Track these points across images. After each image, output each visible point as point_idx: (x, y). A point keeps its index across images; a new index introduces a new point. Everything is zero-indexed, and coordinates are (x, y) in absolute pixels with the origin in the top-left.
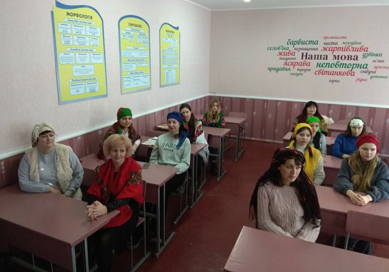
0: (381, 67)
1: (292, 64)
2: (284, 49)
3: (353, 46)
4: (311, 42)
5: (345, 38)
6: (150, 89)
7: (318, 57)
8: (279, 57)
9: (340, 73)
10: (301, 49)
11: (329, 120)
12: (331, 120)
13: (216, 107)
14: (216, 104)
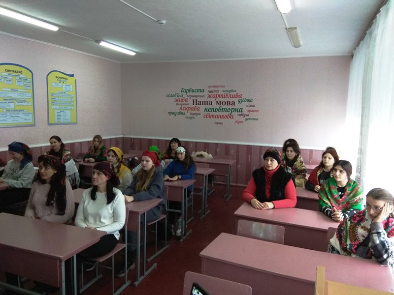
0: (252, 111)
1: (186, 109)
2: (179, 96)
4: (199, 90)
5: (224, 87)
6: (34, 125)
7: (205, 103)
8: (176, 102)
9: (222, 117)
10: (192, 96)
11: (208, 156)
12: (210, 155)
13: (96, 142)
14: (97, 139)
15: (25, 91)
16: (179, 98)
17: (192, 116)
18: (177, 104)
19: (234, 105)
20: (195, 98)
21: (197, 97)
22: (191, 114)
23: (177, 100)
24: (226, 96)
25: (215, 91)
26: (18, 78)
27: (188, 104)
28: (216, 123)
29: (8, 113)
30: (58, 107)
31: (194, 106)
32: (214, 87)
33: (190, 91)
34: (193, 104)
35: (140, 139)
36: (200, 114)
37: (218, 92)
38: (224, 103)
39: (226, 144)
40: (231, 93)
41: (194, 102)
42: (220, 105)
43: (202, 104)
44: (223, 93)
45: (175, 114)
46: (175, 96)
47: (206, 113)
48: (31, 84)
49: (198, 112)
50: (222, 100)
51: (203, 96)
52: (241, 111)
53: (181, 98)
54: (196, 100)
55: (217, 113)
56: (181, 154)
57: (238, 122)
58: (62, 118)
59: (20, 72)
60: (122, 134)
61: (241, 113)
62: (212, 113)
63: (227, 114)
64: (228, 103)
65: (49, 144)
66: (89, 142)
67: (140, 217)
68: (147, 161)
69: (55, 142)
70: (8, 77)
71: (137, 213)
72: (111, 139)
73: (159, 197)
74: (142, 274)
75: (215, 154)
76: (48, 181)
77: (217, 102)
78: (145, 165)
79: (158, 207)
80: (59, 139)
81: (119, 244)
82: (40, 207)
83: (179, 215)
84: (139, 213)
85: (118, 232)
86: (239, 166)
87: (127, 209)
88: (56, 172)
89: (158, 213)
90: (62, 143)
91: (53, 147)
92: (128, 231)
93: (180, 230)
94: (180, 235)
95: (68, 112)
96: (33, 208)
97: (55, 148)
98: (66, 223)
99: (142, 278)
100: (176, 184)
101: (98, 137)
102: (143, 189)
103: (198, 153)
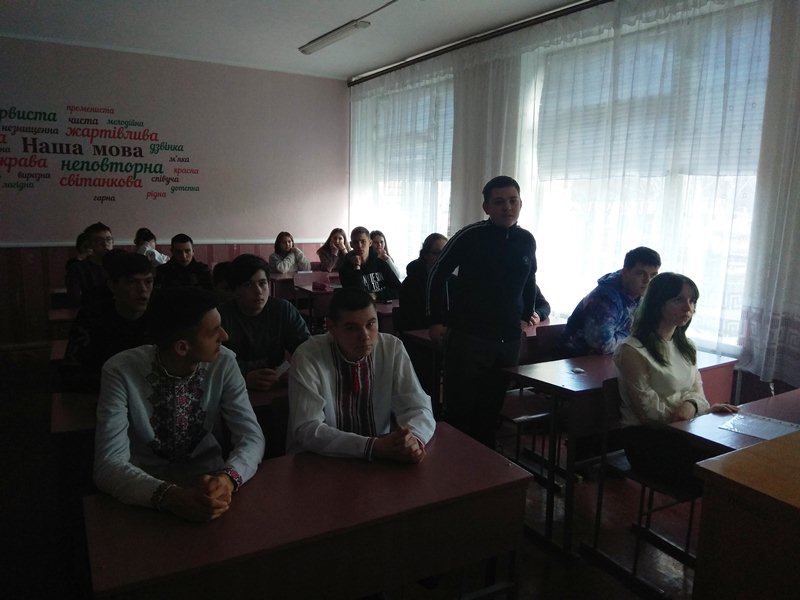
0: (185, 171)
1: (3, 161)
3: (128, 129)
4: (41, 115)
7: (61, 148)
9: (113, 183)
17: (23, 180)
19: (141, 155)
20: (29, 136)
22: (20, 175)
24: (119, 135)
25: (87, 121)
27: (7, 150)
28: (96, 198)
32: (84, 109)
33: (9, 114)
36: (47, 176)
37: (96, 122)
38: (114, 150)
40: (132, 129)
41: (26, 144)
42: (105, 154)
47: (67, 173)
49: (44, 171)
50: (109, 143)
51: (56, 132)
57: (155, 195)
62: (85, 174)
63: (125, 176)
64: (126, 151)
77: (96, 147)
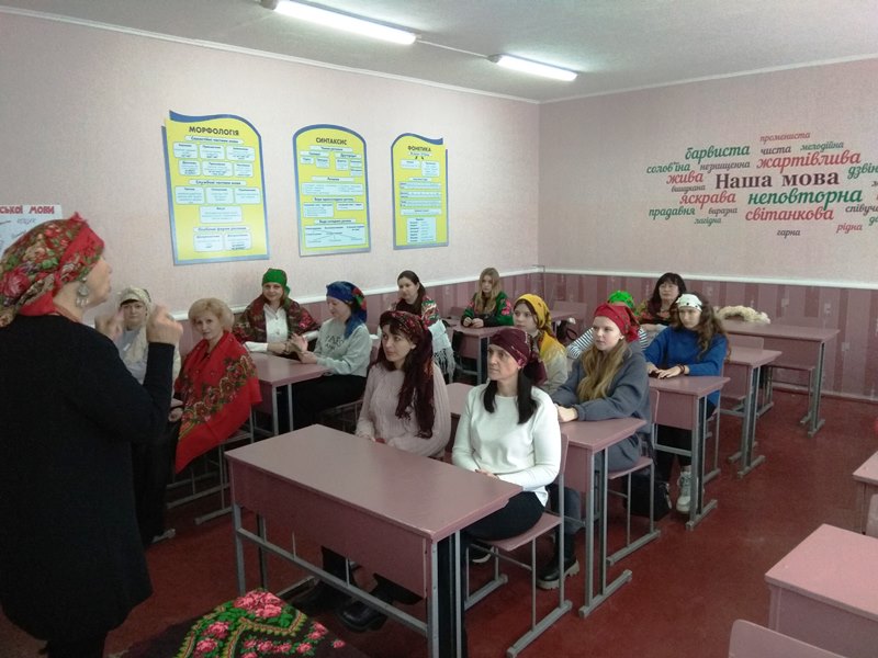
1: (698, 199)
2: (681, 168)
3: (823, 154)
4: (735, 151)
5: (807, 136)
6: (367, 250)
7: (751, 182)
8: (671, 186)
9: (800, 215)
10: (714, 167)
11: (757, 318)
12: (764, 316)
13: (487, 284)
14: (487, 278)
15: (352, 180)
16: (681, 173)
17: (713, 216)
18: (674, 189)
19: (836, 182)
20: (723, 172)
21: (728, 167)
22: (711, 211)
23: (673, 179)
24: (813, 161)
25: (780, 150)
26: (339, 155)
27: (703, 188)
28: (780, 233)
29: (323, 227)
30: (413, 211)
31: (719, 192)
32: (777, 138)
33: (708, 153)
34: (718, 187)
35: (580, 276)
36: (735, 211)
37: (788, 150)
38: (805, 180)
39: (808, 288)
40: (829, 152)
41: (719, 181)
42: (794, 184)
43: (741, 184)
44: (805, 154)
45: (668, 214)
46: (669, 168)
47: (753, 207)
48: (362, 165)
49: (731, 206)
50: (799, 170)
51: (747, 165)
52: (855, 197)
53: (684, 173)
54: (727, 176)
55: (786, 206)
56: (691, 312)
57: (848, 228)
58: (419, 235)
59: (343, 142)
60: (539, 266)
61: (855, 204)
62: (771, 207)
63: (814, 207)
64: (819, 179)
65: (397, 288)
66: (471, 284)
67: (593, 459)
68: (607, 329)
69: (408, 285)
70: (322, 154)
71: (587, 449)
72: (515, 277)
73: (635, 415)
74: (598, 590)
75: (777, 314)
76: (399, 365)
78: (601, 339)
79: (633, 439)
80: (415, 279)
81: (545, 516)
82: (385, 420)
83: (686, 461)
84: (591, 451)
85: (543, 489)
86: (846, 346)
87: (563, 437)
88: (414, 347)
89: (635, 453)
90: (421, 286)
91: (405, 294)
92: (565, 488)
93: (688, 499)
94: (685, 509)
95: (430, 221)
96: (372, 419)
97: (408, 297)
98: (433, 457)
99: (599, 599)
100: (675, 385)
101: (490, 272)
102: (596, 393)
103: (729, 310)
